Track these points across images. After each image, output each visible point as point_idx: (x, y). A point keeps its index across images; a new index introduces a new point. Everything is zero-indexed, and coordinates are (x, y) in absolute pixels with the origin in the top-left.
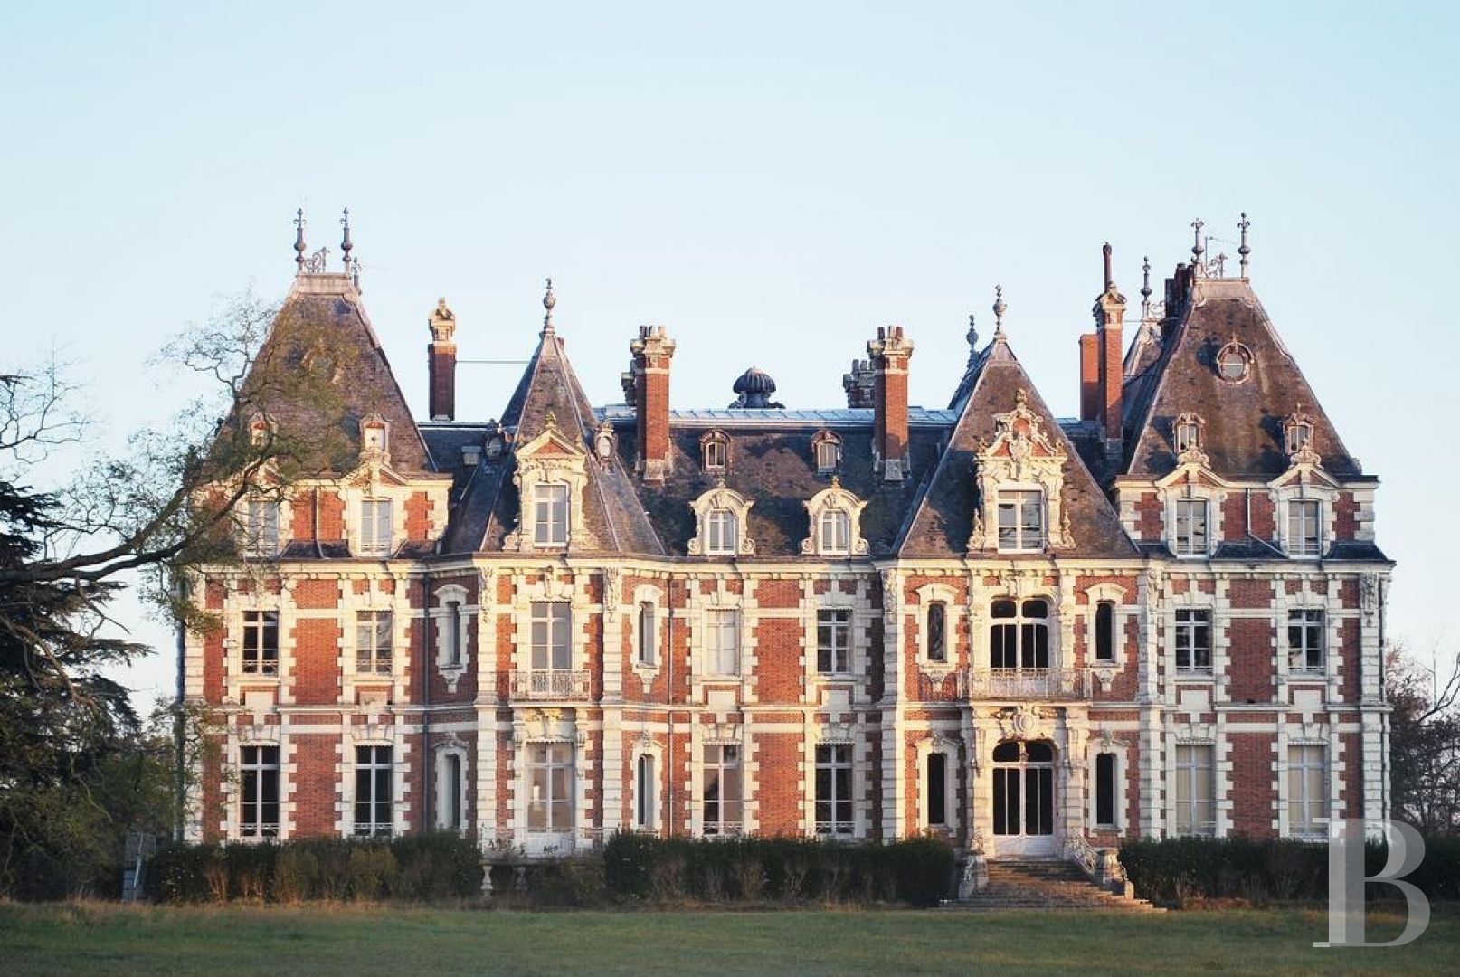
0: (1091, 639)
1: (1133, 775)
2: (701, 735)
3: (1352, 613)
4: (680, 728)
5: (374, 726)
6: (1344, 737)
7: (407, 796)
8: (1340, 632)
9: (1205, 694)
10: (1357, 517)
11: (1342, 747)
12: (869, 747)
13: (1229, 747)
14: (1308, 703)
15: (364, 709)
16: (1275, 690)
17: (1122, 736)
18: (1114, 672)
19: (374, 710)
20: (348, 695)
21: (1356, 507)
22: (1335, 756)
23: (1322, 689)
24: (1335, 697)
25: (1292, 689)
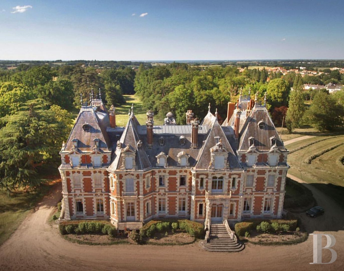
0: (231, 184)
1: (237, 207)
2: (158, 197)
3: (280, 176)
4: (155, 196)
5: (99, 196)
6: (276, 197)
7: (106, 207)
8: (278, 179)
9: (251, 190)
10: (284, 158)
11: (275, 199)
12: (189, 199)
13: (254, 199)
14: (270, 191)
15: (97, 193)
16: (264, 189)
17: (235, 201)
18: (235, 190)
19: (99, 193)
20: (94, 191)
21: (284, 156)
22: (274, 200)
23: (273, 189)
24: (275, 190)
25: (267, 189)
